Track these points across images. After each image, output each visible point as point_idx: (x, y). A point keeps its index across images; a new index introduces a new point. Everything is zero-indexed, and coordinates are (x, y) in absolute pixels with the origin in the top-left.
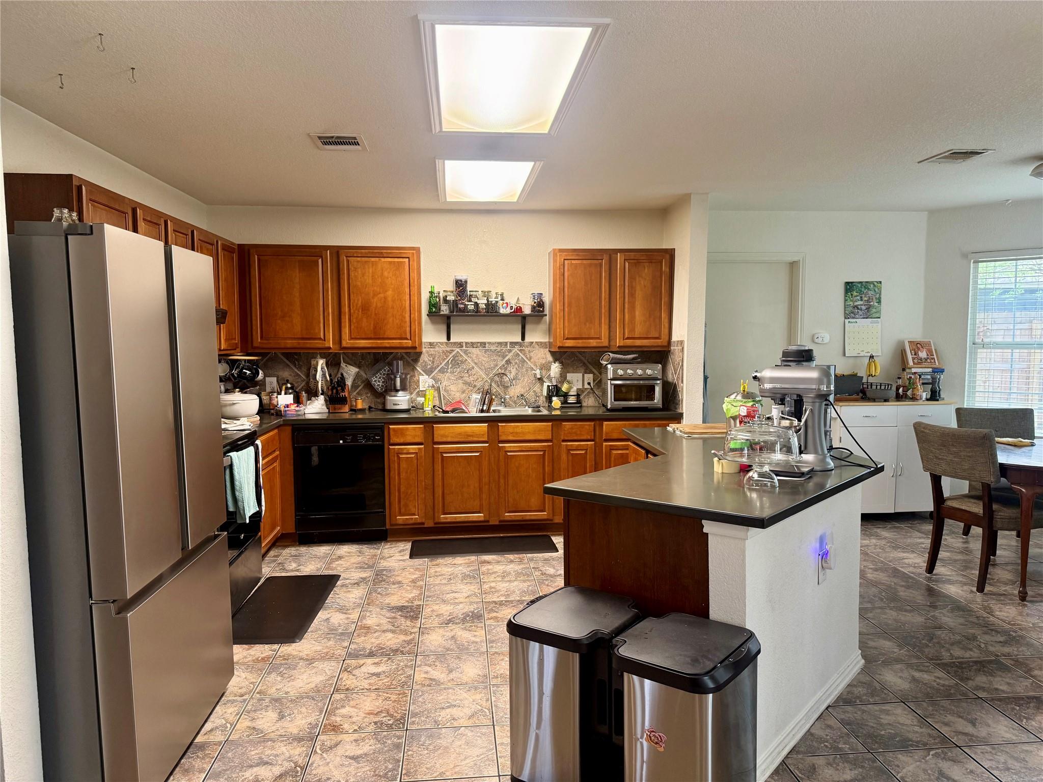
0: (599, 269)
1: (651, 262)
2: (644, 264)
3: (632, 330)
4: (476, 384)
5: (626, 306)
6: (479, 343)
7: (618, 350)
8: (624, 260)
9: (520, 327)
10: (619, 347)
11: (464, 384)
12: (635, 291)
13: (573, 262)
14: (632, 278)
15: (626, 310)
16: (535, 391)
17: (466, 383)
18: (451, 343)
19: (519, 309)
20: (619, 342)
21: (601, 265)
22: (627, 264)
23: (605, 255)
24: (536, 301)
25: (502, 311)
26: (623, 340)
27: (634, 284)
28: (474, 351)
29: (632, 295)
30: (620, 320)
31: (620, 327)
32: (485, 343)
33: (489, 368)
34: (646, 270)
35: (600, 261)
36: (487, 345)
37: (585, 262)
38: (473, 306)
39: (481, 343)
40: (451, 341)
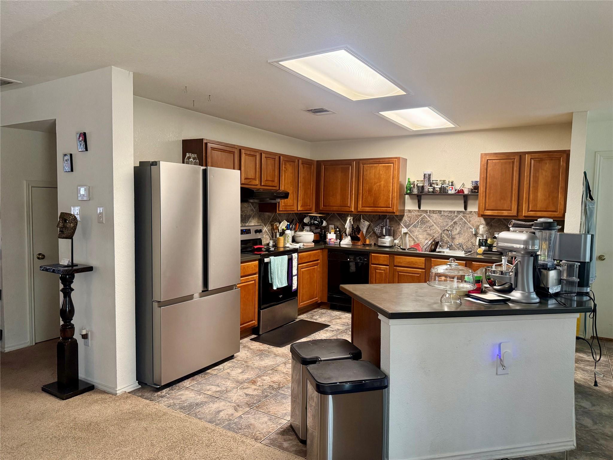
0: (512, 166)
1: (552, 160)
2: (546, 161)
3: (536, 205)
4: (434, 235)
5: (531, 189)
6: (437, 211)
7: (524, 218)
8: (531, 159)
9: (463, 202)
10: (525, 216)
11: (427, 234)
12: (538, 179)
13: (494, 161)
14: (536, 171)
15: (531, 192)
16: (472, 242)
17: (428, 234)
18: (421, 210)
19: (462, 191)
20: (525, 213)
21: (513, 162)
22: (533, 161)
23: (516, 156)
24: (473, 186)
25: (450, 192)
26: (528, 212)
27: (537, 175)
28: (435, 216)
29: (536, 181)
30: (526, 198)
31: (525, 203)
32: (441, 211)
33: (443, 226)
34: (547, 165)
35: (513, 160)
36: (442, 212)
37: (502, 161)
38: (432, 189)
39: (439, 211)
40: (421, 209)
